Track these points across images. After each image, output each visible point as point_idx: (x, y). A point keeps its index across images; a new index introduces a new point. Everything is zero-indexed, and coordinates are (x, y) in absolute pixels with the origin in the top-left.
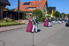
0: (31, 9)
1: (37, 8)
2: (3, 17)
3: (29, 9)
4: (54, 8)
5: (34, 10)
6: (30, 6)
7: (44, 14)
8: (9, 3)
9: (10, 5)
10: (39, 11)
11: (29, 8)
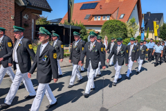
0: (99, 19)
1: (114, 15)
2: (36, 39)
3: (95, 19)
4: (159, 16)
5: (106, 22)
6: (97, 11)
7: (132, 32)
9: (49, 10)
10: (118, 23)
11: (93, 16)
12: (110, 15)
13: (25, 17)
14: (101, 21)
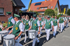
0: (43, 9)
1: (49, 7)
3: (41, 9)
4: (67, 6)
5: (46, 10)
6: (41, 6)
7: (56, 13)
8: (24, 6)
9: (25, 7)
10: (51, 10)
11: (40, 8)
12: (47, 7)
13: (16, 10)
14: (44, 10)
